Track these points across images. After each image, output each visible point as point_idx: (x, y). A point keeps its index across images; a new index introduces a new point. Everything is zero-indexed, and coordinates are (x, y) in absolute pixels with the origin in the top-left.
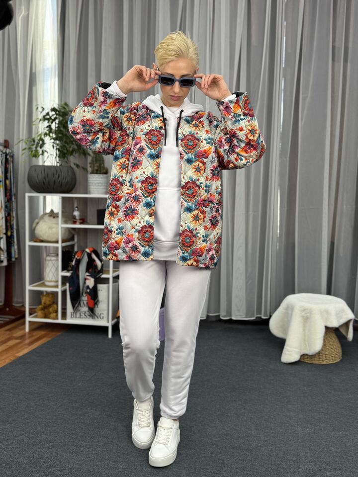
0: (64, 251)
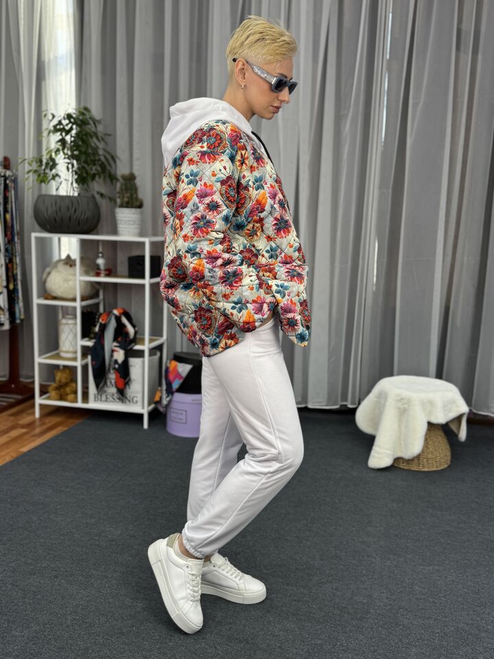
0: (85, 311)
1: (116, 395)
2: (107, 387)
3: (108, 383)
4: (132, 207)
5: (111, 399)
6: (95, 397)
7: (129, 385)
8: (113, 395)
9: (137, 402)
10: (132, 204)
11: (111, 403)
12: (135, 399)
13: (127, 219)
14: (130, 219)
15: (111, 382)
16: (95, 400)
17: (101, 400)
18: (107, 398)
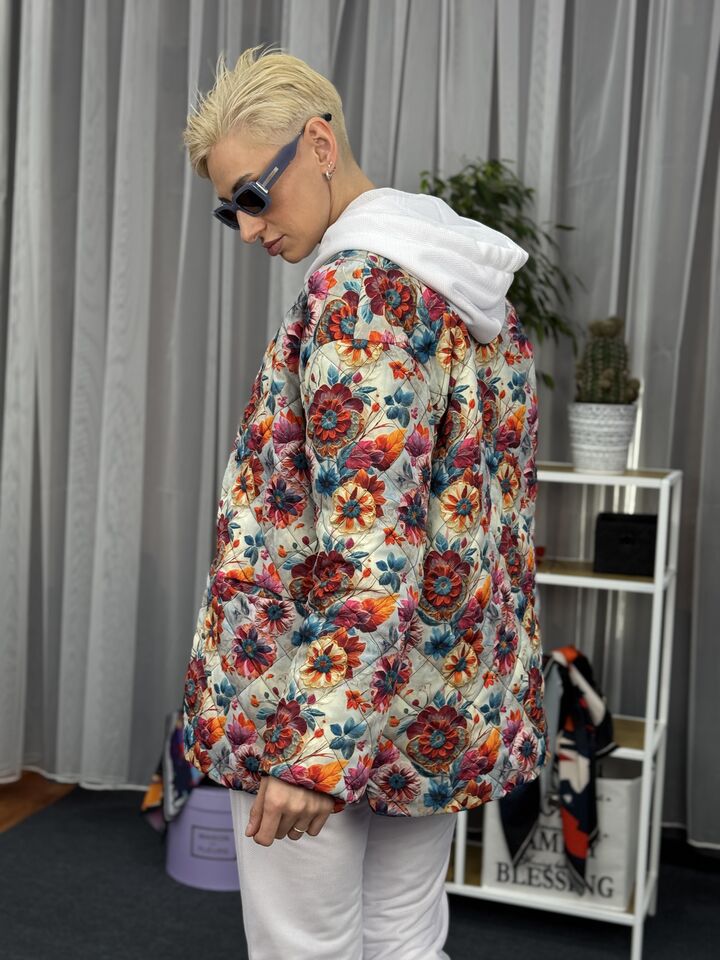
1: (555, 870)
2: (534, 848)
3: (537, 838)
4: (617, 402)
5: (542, 879)
6: (500, 871)
7: (593, 850)
8: (548, 869)
9: (611, 891)
10: (618, 394)
11: (542, 889)
12: (606, 885)
13: (606, 430)
14: (612, 430)
15: (543, 836)
16: (499, 879)
17: (515, 881)
18: (530, 877)
